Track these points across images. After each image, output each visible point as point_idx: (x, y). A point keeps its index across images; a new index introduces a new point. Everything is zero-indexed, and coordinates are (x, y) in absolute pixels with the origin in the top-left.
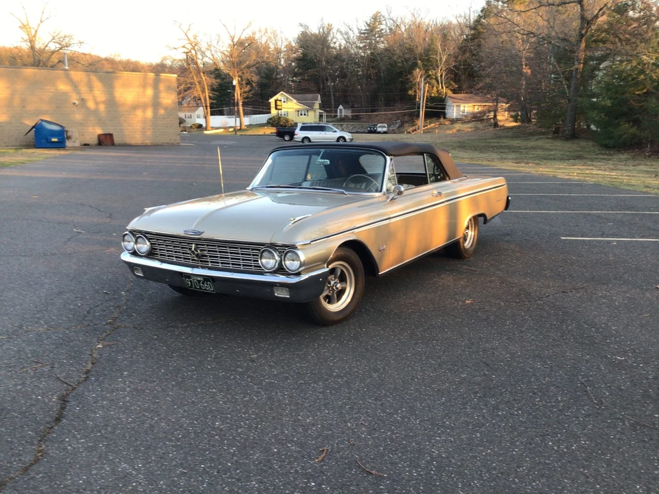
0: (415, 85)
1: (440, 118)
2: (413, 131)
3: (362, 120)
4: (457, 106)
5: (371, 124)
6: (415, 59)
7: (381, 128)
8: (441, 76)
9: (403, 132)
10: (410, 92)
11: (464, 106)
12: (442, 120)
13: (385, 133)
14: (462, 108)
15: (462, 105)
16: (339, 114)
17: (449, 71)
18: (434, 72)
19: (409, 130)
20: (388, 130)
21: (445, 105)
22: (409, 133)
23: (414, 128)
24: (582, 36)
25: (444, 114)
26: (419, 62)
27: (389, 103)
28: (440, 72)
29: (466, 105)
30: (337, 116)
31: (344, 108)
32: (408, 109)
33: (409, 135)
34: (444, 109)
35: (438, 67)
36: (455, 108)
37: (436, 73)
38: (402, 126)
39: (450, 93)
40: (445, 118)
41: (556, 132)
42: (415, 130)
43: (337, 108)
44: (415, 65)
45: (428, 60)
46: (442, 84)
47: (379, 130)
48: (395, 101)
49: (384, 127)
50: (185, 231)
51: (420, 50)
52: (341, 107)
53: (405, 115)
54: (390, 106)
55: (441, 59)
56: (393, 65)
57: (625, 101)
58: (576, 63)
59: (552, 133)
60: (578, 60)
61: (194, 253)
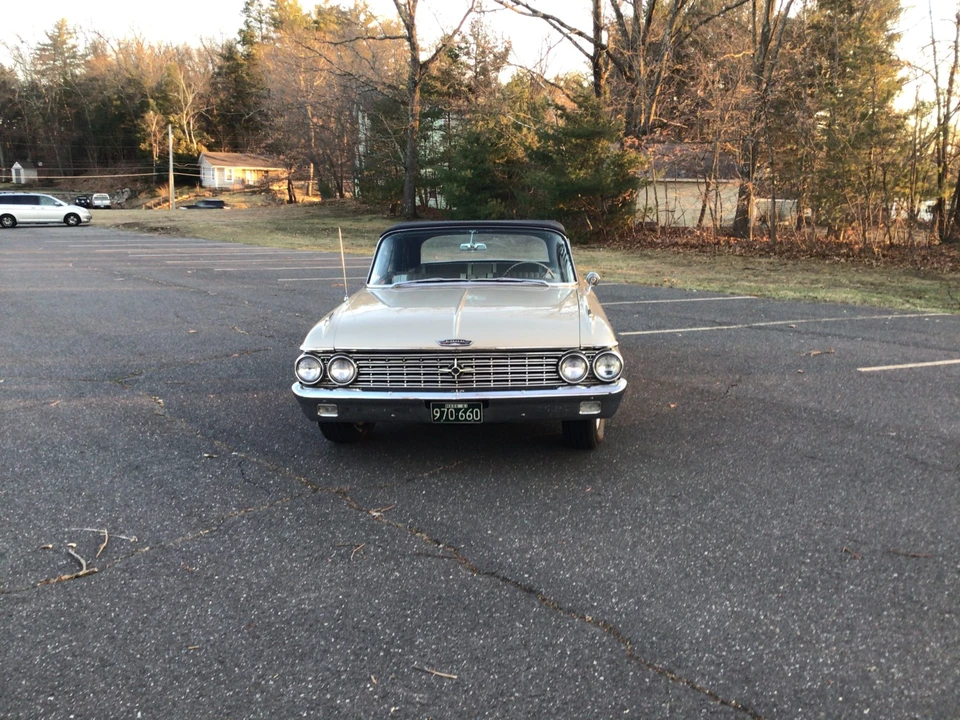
0: (149, 135)
1: (195, 186)
2: (155, 206)
3: (60, 187)
4: (219, 169)
5: (79, 194)
6: (144, 96)
7: (100, 199)
8: (188, 123)
9: (139, 207)
10: (143, 146)
11: (230, 171)
12: (198, 189)
13: (107, 207)
14: (225, 173)
15: (227, 169)
16: (14, 177)
17: (200, 117)
18: (177, 117)
19: (148, 204)
20: (112, 203)
21: (199, 167)
22: (150, 208)
23: (156, 200)
24: (415, 84)
25: (199, 180)
26: (151, 101)
27: (106, 161)
28: (186, 118)
29: (233, 169)
30: (11, 179)
31: (23, 167)
32: (139, 171)
33: (149, 211)
34: (199, 172)
35: (182, 111)
36: (216, 173)
37: (180, 119)
38: (134, 195)
39: (204, 150)
40: (201, 187)
41: (393, 210)
42: (159, 204)
43: (11, 166)
44: (144, 107)
45: (166, 98)
46: (190, 136)
47: (97, 203)
48: (115, 159)
49: (106, 199)
50: (443, 343)
51: (150, 83)
52: (17, 165)
53: (135, 180)
54: (107, 166)
55: (185, 97)
56: (106, 103)
57: (487, 172)
58: (411, 119)
59: (388, 212)
60: (413, 116)
61: (456, 371)
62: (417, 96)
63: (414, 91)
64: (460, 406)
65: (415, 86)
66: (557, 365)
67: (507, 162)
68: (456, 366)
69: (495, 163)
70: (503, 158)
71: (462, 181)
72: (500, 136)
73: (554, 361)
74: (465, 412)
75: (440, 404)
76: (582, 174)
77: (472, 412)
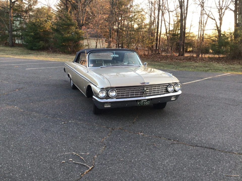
41: (6, 44)
50: (142, 83)
57: (38, 34)
58: (10, 17)
59: (4, 45)
60: (10, 16)
61: (145, 91)
62: (12, 11)
63: (11, 10)
64: (145, 101)
65: (11, 8)
66: (167, 88)
67: (44, 31)
68: (145, 90)
69: (40, 31)
70: (42, 30)
71: (31, 36)
72: (41, 24)
73: (166, 86)
74: (146, 102)
75: (140, 101)
76: (69, 35)
77: (147, 102)
